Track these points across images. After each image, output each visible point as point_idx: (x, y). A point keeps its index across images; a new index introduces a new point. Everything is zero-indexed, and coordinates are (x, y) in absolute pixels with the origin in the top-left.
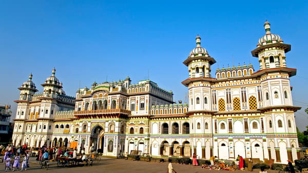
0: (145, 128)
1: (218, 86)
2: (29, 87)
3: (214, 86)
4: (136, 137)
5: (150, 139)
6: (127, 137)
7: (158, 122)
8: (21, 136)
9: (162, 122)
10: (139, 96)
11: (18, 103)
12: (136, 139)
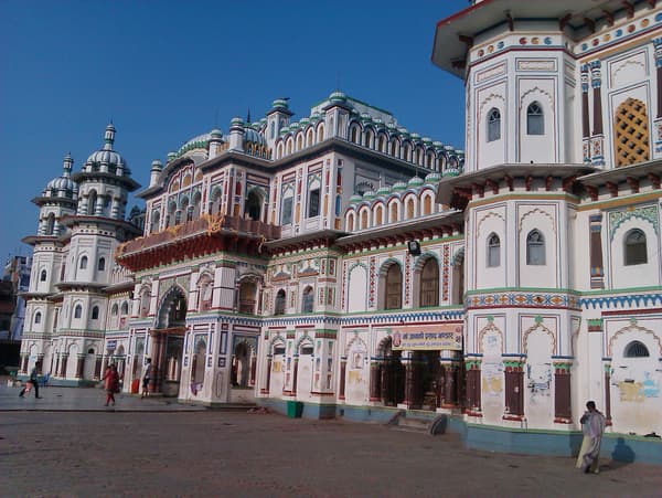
0: (319, 287)
1: (613, 38)
2: (60, 194)
3: (589, 43)
4: (290, 327)
5: (341, 332)
6: (265, 329)
7: (366, 261)
8: (40, 343)
9: (381, 258)
10: (304, 166)
11: (34, 244)
12: (291, 336)
